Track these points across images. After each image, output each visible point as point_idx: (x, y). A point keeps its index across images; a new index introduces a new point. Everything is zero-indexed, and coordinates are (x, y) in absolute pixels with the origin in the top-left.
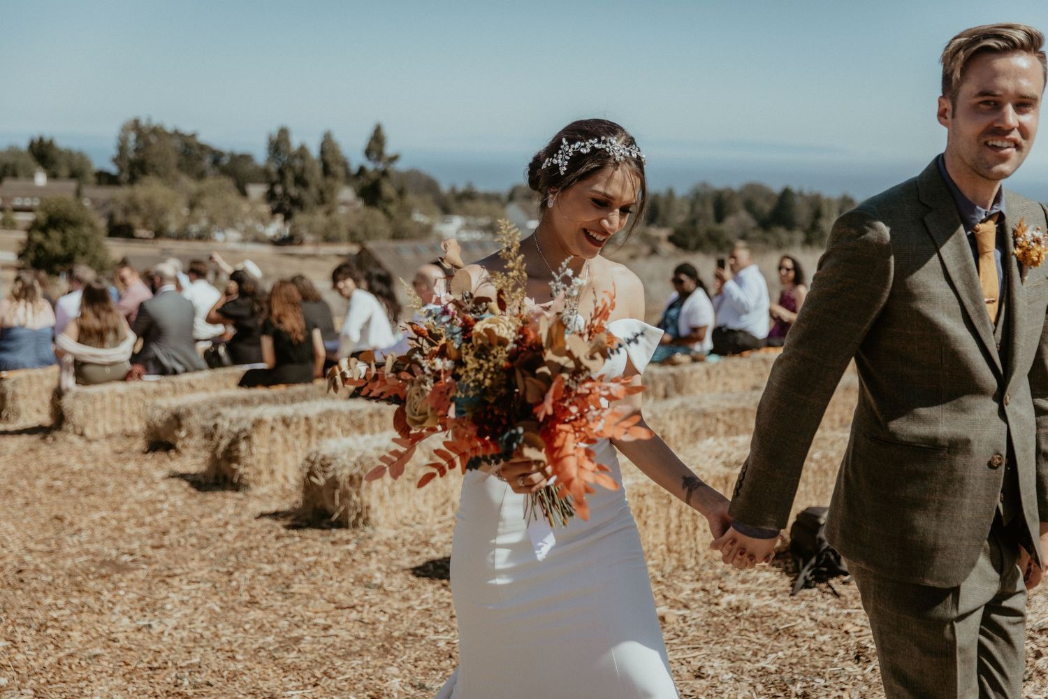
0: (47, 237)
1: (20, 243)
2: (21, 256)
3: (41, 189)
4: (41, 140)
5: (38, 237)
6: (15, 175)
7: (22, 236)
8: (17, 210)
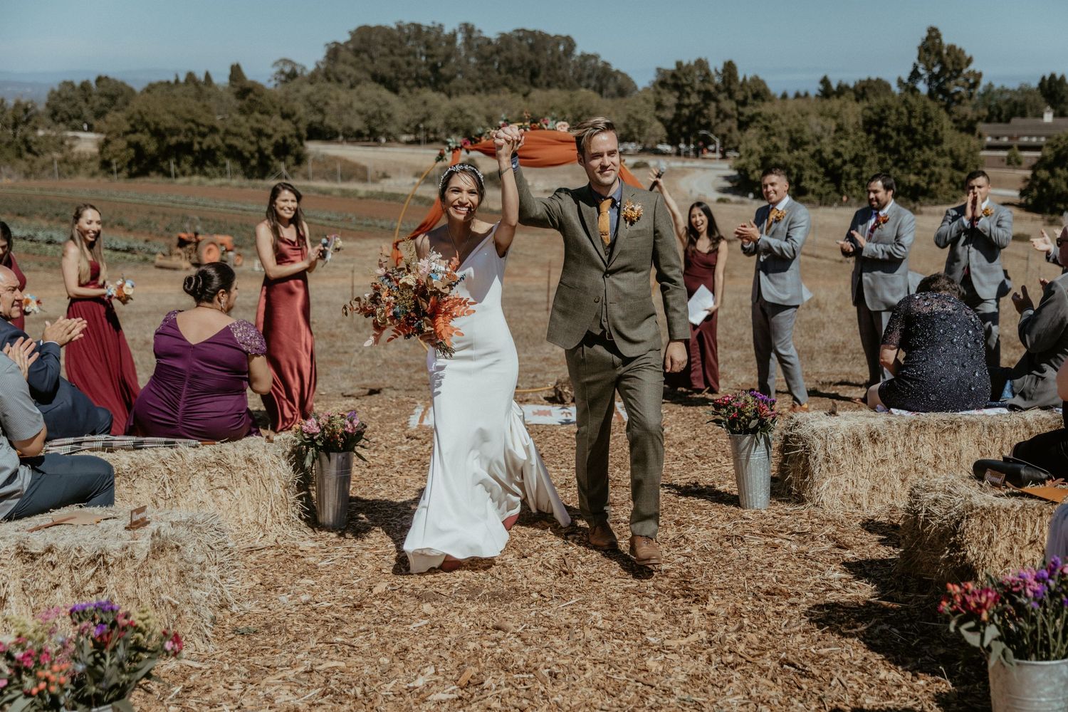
0: (1053, 175)
1: (1026, 180)
2: (1023, 193)
3: (1048, 126)
4: (1053, 76)
5: (1044, 174)
6: (1023, 115)
7: (1028, 173)
8: (1023, 148)
